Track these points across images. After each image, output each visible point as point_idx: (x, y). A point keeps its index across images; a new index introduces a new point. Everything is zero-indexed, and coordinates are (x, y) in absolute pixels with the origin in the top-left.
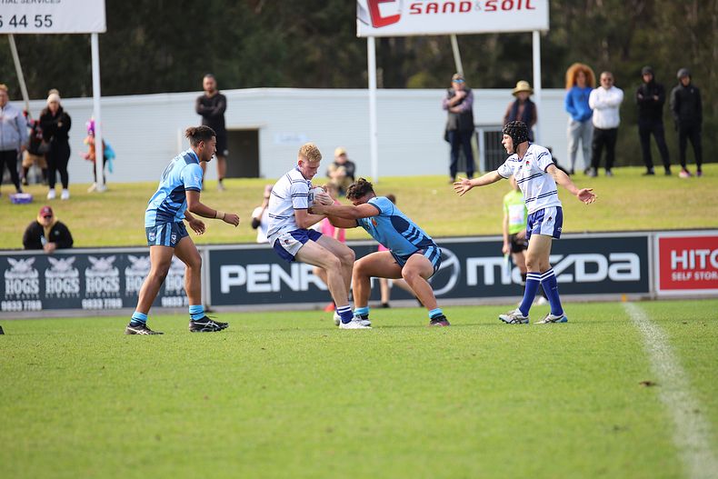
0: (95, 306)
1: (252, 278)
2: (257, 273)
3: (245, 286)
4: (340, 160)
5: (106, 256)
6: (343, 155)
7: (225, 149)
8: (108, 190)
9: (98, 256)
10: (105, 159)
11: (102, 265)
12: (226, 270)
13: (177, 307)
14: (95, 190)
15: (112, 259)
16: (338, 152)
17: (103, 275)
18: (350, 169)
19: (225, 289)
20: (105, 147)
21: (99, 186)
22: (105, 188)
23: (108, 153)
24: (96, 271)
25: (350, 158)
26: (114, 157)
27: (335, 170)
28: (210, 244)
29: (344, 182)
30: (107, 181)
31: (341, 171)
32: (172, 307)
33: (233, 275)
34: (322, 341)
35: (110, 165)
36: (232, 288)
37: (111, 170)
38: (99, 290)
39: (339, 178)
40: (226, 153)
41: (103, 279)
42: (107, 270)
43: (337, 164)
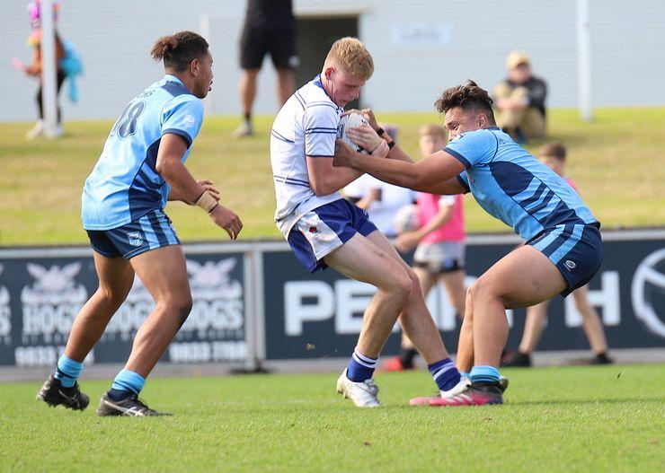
0: (42, 360)
1: (346, 306)
2: (355, 296)
3: (331, 322)
4: (517, 76)
5: (63, 262)
6: (523, 65)
7: (292, 53)
8: (67, 135)
9: (47, 263)
10: (61, 76)
11: (53, 280)
12: (294, 291)
13: (200, 362)
14: (41, 134)
15: (73, 269)
16: (514, 59)
17: (55, 299)
18: (537, 92)
19: (293, 327)
20: (61, 52)
21: (48, 126)
22: (60, 131)
23: (68, 64)
24: (42, 292)
25: (538, 71)
26: (79, 71)
27: (508, 95)
28: (264, 241)
29: (525, 120)
30: (66, 117)
31: (519, 97)
32: (191, 362)
33: (310, 301)
34: (482, 428)
35: (73, 87)
36: (308, 325)
37: (73, 98)
38: (48, 329)
39: (515, 110)
40: (294, 61)
41: (55, 307)
42: (63, 291)
43: (512, 84)
